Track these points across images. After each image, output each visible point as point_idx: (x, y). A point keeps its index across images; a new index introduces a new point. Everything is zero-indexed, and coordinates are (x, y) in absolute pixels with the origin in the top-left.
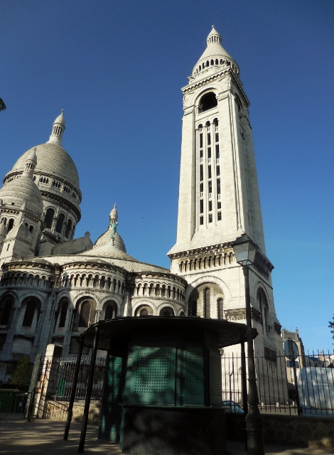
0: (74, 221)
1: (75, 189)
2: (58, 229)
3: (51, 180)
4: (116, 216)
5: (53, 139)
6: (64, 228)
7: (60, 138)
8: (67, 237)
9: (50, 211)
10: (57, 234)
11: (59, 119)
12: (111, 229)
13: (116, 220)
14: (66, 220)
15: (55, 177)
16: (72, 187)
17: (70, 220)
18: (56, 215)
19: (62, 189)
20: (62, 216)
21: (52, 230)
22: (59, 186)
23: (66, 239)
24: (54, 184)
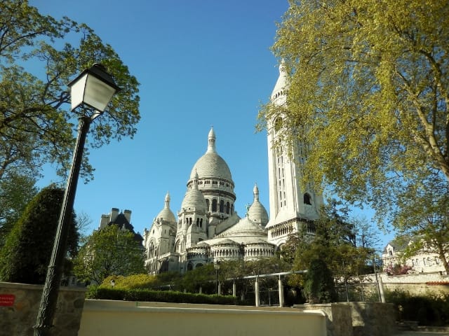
0: (231, 201)
1: (227, 181)
2: (221, 211)
3: (211, 181)
4: (258, 191)
5: (210, 149)
6: (225, 209)
7: (214, 146)
8: (228, 213)
9: (214, 201)
10: (221, 214)
11: (210, 135)
12: (256, 200)
13: (258, 194)
14: (225, 203)
15: (213, 179)
16: (225, 181)
17: (228, 203)
18: (218, 202)
19: (219, 185)
20: (222, 202)
21: (217, 213)
22: (217, 183)
23: (228, 215)
24: (213, 183)
